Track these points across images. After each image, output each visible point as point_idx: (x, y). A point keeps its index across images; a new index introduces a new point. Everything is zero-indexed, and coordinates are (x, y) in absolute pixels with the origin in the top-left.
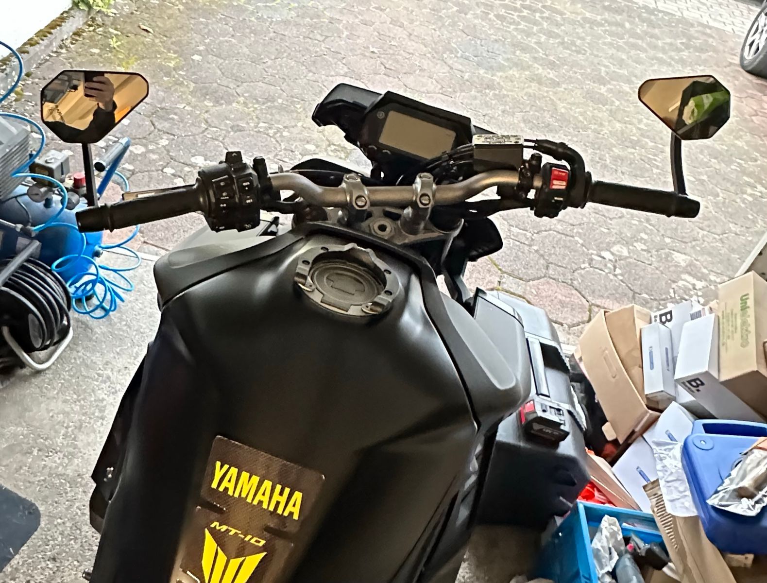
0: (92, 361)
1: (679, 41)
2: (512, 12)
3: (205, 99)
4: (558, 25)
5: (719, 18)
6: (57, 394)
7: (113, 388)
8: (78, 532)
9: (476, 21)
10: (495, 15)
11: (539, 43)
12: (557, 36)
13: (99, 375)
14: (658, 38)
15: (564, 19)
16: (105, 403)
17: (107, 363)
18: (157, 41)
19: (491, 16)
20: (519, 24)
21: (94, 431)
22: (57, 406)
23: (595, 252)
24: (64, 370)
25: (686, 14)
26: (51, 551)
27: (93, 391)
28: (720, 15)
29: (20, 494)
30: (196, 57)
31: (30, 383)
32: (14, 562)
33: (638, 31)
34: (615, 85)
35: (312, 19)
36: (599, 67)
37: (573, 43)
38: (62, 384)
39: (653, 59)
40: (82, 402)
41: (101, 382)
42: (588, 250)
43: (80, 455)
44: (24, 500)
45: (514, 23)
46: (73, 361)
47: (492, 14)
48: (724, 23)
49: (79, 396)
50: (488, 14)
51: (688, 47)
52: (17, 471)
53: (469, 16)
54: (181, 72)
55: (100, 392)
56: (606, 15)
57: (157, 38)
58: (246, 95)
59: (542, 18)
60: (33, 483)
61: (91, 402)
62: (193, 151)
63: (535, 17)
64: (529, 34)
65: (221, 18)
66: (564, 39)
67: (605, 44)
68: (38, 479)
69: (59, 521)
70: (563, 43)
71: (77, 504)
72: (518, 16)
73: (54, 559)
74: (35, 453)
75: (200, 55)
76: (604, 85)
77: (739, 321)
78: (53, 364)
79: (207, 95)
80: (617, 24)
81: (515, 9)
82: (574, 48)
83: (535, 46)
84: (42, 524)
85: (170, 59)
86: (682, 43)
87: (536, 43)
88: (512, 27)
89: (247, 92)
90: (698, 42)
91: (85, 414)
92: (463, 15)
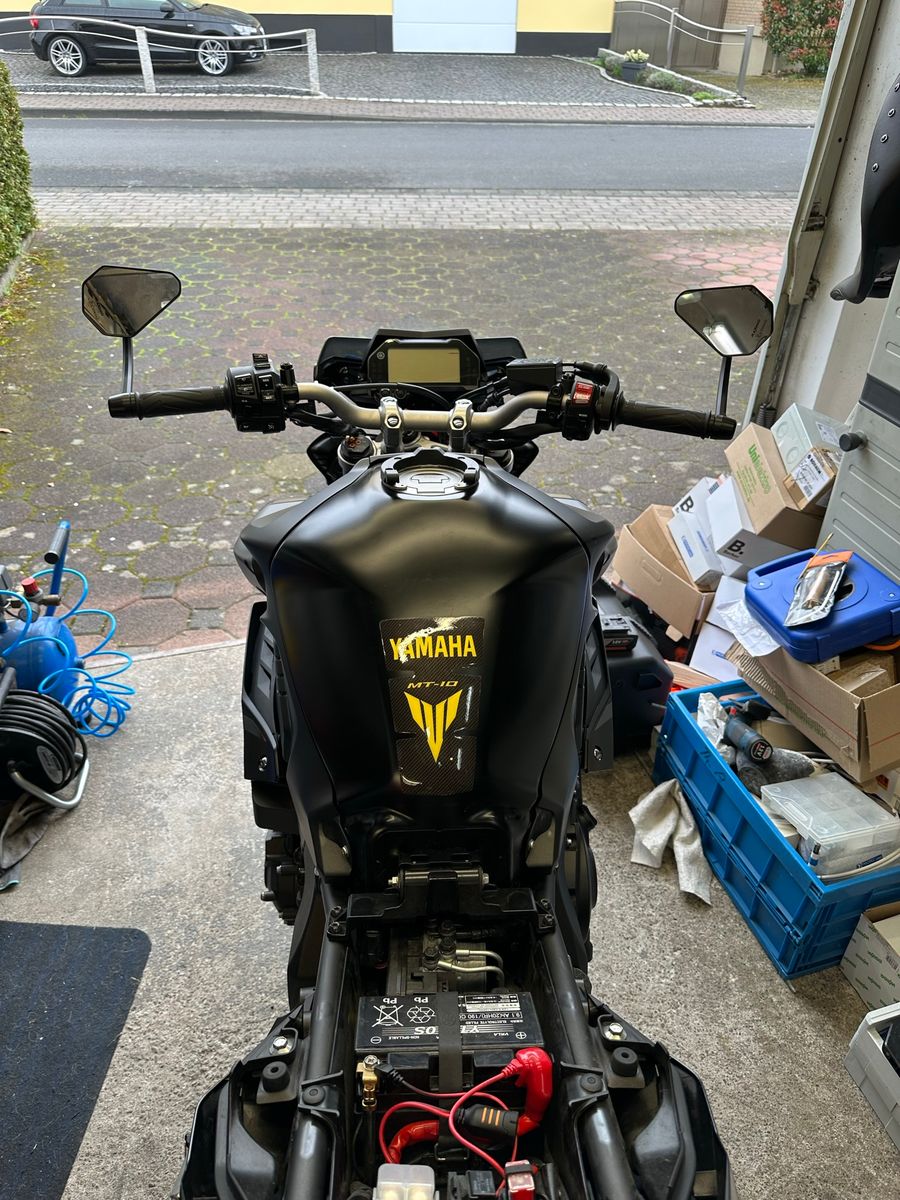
0: (123, 778)
1: (597, 256)
2: (410, 282)
3: (111, 482)
4: (465, 280)
5: (628, 220)
6: (103, 822)
7: (161, 794)
8: (195, 933)
9: (375, 304)
10: (392, 291)
11: (452, 306)
12: (470, 291)
13: (139, 788)
14: (574, 261)
15: (469, 272)
16: (159, 810)
17: (141, 774)
18: (21, 439)
19: (390, 292)
20: (423, 292)
21: (162, 840)
22: (109, 832)
23: (595, 490)
24: (97, 798)
25: (594, 226)
26: (175, 960)
27: (141, 805)
28: (629, 216)
29: (114, 926)
30: (77, 442)
31: (67, 825)
32: (142, 985)
33: (551, 259)
34: (549, 323)
35: (191, 358)
36: (526, 309)
37: (489, 294)
38: (103, 811)
39: (578, 283)
40: (135, 820)
41: (145, 793)
42: (587, 490)
43: (158, 866)
44: (122, 929)
45: (417, 292)
46: (103, 786)
47: (389, 291)
48: (636, 223)
49: (128, 814)
50: (385, 291)
51: (608, 260)
52: (99, 907)
53: (365, 301)
54: (67, 464)
55: (148, 803)
56: (511, 253)
57: (19, 436)
58: (156, 462)
59: (445, 278)
60: (123, 910)
61: (144, 815)
62: (126, 539)
63: (436, 279)
64: (438, 299)
65: (84, 391)
66: (476, 293)
67: (521, 284)
68: (126, 905)
69: (169, 932)
70: (477, 298)
71: (181, 910)
72: (418, 284)
73: (183, 966)
74: (109, 883)
75: (80, 438)
76: (539, 326)
77: (755, 473)
78: (82, 797)
79: (111, 476)
80: (527, 259)
81: (413, 278)
82: (491, 299)
83: (450, 310)
84: (154, 942)
85: (47, 454)
86: (601, 258)
87: (449, 306)
88: (417, 298)
89: (156, 458)
90: (618, 251)
91: (143, 829)
92: (359, 302)
